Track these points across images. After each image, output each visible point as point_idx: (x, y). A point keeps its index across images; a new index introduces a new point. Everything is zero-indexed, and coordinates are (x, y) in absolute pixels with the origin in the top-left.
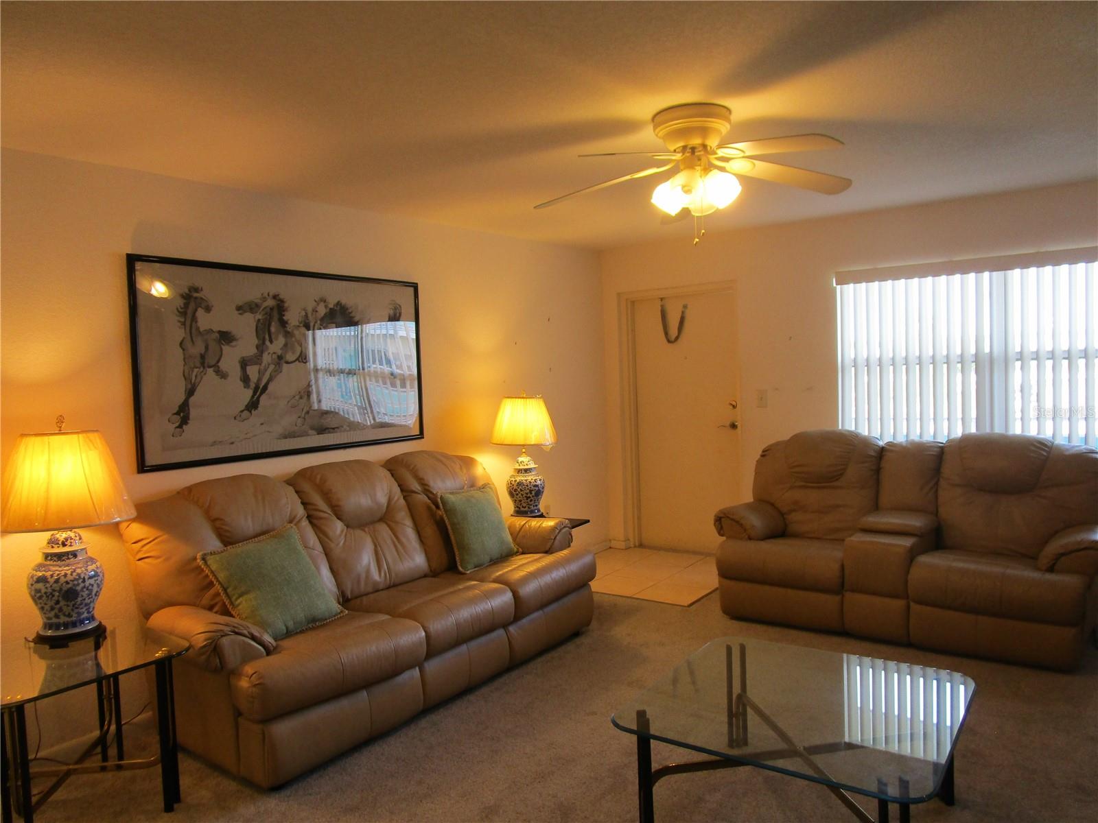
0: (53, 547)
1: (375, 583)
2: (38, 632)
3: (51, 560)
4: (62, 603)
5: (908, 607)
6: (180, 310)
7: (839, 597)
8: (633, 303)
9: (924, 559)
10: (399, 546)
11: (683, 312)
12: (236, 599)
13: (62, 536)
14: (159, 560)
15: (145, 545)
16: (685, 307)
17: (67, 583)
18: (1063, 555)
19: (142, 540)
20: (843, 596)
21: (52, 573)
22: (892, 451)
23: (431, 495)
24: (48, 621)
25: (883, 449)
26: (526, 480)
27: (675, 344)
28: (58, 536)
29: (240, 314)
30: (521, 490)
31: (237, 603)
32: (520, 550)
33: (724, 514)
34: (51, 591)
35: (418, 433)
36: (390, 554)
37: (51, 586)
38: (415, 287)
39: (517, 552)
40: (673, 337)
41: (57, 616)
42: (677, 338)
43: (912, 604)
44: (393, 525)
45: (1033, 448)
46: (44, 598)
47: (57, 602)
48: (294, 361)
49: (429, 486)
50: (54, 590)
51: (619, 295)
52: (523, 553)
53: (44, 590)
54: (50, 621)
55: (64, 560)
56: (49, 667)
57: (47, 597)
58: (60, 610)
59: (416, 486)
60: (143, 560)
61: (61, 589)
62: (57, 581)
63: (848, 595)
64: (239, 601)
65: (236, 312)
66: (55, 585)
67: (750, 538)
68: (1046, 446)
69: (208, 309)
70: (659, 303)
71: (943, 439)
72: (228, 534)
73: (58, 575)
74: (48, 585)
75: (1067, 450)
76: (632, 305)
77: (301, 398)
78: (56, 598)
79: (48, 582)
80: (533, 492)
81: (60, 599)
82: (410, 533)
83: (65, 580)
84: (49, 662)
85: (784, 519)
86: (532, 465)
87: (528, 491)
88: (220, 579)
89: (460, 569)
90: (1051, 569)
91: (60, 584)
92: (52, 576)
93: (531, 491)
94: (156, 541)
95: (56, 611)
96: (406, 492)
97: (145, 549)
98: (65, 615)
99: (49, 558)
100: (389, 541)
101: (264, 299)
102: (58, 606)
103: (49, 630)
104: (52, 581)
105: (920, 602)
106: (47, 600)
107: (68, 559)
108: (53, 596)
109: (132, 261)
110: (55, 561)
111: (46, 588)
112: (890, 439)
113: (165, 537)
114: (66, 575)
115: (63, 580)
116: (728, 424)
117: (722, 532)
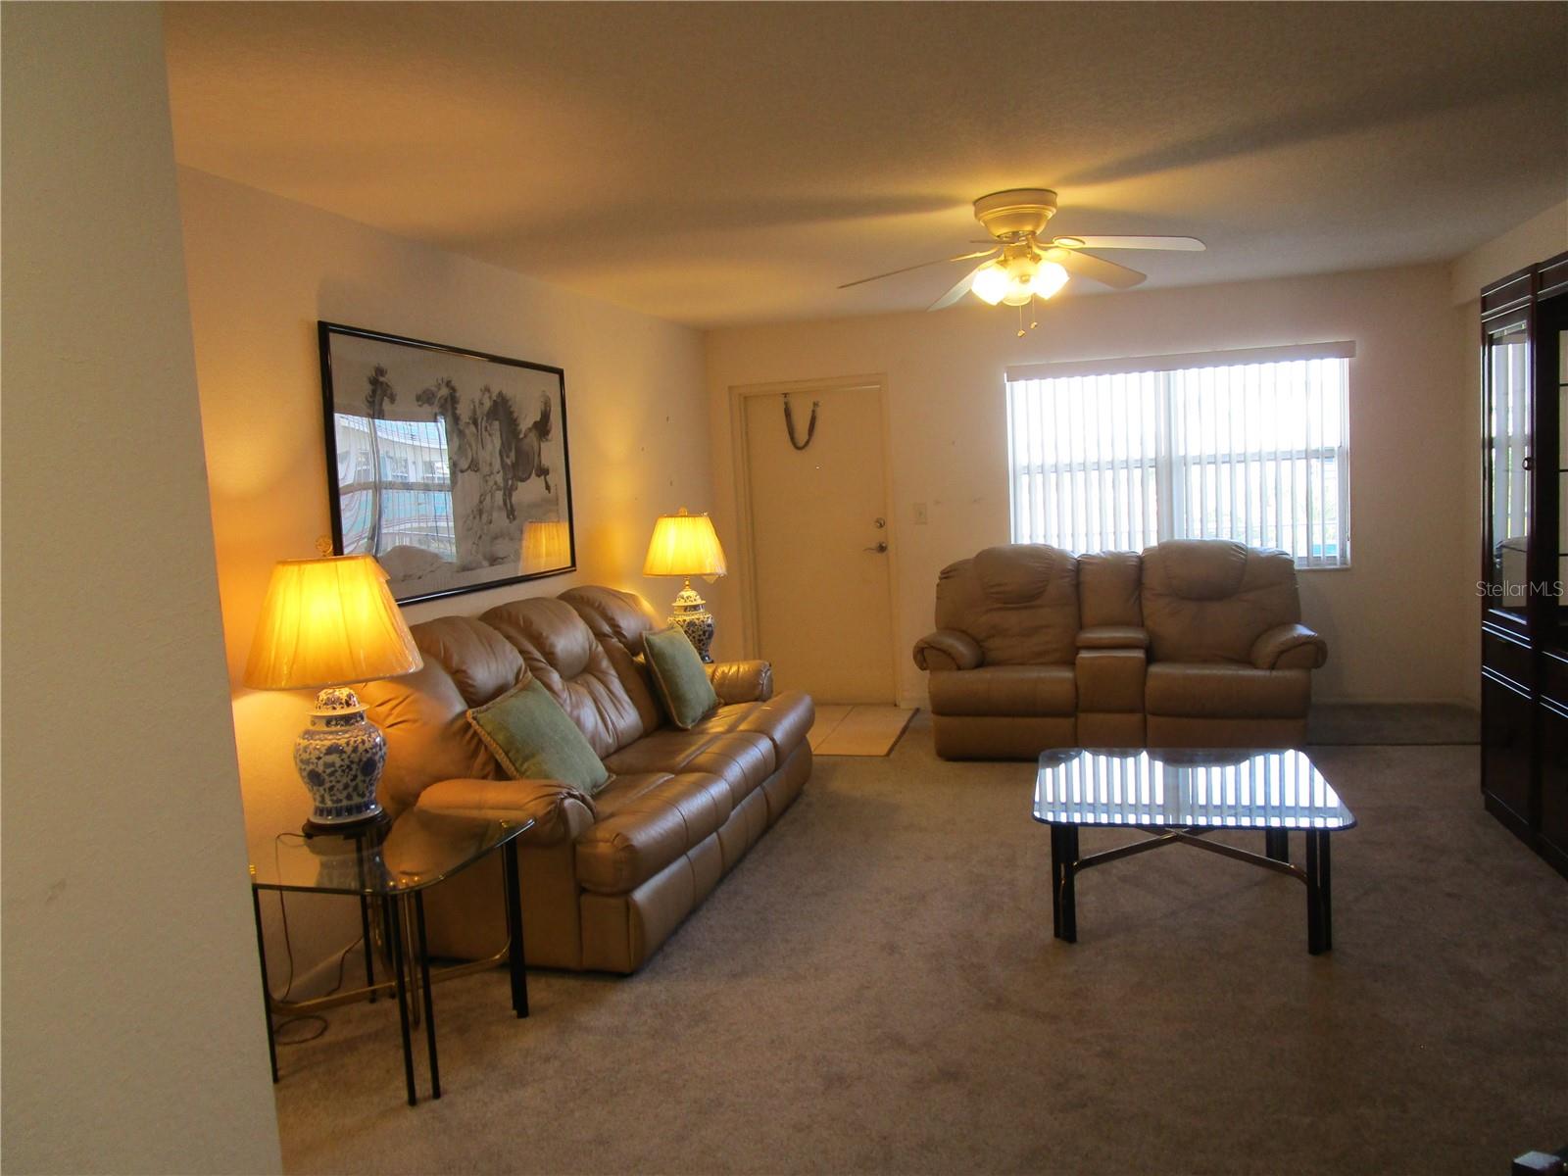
0: (334, 708)
1: (608, 746)
2: (308, 820)
3: (337, 725)
4: (360, 778)
5: (1145, 721)
6: (369, 399)
7: (1073, 719)
8: (745, 398)
9: (1155, 669)
10: (616, 702)
11: (814, 411)
12: (522, 765)
13: (343, 693)
14: (417, 724)
15: (393, 708)
16: (816, 404)
17: (366, 751)
18: (1282, 652)
19: (390, 700)
20: (1077, 718)
21: (346, 740)
22: (1090, 564)
23: (623, 640)
24: (335, 805)
25: (1079, 562)
26: (698, 619)
27: (803, 451)
28: (337, 693)
29: (420, 406)
30: (693, 632)
31: (523, 769)
32: (722, 701)
33: (926, 643)
34: (348, 763)
35: (569, 565)
36: (612, 713)
37: (349, 757)
38: (560, 373)
39: (719, 704)
40: (801, 442)
41: (349, 797)
42: (807, 443)
43: (1149, 717)
44: (600, 675)
45: (1233, 552)
46: (339, 773)
47: (355, 777)
48: (467, 470)
49: (620, 627)
50: (352, 762)
51: (731, 388)
52: (726, 704)
53: (338, 763)
54: (339, 805)
55: (353, 724)
56: (323, 865)
57: (343, 771)
58: (356, 788)
59: (606, 628)
60: (395, 727)
61: (360, 760)
62: (355, 750)
63: (1082, 716)
64: (525, 766)
65: (416, 403)
66: (353, 755)
67: (959, 668)
68: (1242, 549)
69: (392, 399)
70: (782, 400)
71: (1139, 550)
72: (471, 690)
73: (355, 742)
74: (344, 756)
75: (1261, 552)
76: (746, 401)
77: (474, 518)
78: (353, 772)
79: (345, 752)
80: (707, 634)
81: (359, 773)
82: (617, 686)
83: (364, 748)
84: (324, 858)
85: (981, 647)
86: (699, 601)
87: (701, 633)
88: (499, 742)
89: (680, 725)
90: (1272, 667)
91: (358, 754)
92: (348, 744)
93: (704, 632)
94: (407, 701)
95: (350, 789)
96: (600, 636)
97: (396, 712)
98: (359, 795)
99: (334, 723)
100: (607, 698)
101: (439, 387)
102: (354, 783)
103: (328, 815)
104: (349, 750)
105: (1154, 714)
106: (342, 776)
107: (357, 722)
108: (351, 770)
109: (324, 330)
110: (342, 725)
111: (342, 760)
112: (1083, 551)
113: (416, 695)
114: (363, 742)
115: (361, 748)
116: (874, 545)
117: (925, 665)
